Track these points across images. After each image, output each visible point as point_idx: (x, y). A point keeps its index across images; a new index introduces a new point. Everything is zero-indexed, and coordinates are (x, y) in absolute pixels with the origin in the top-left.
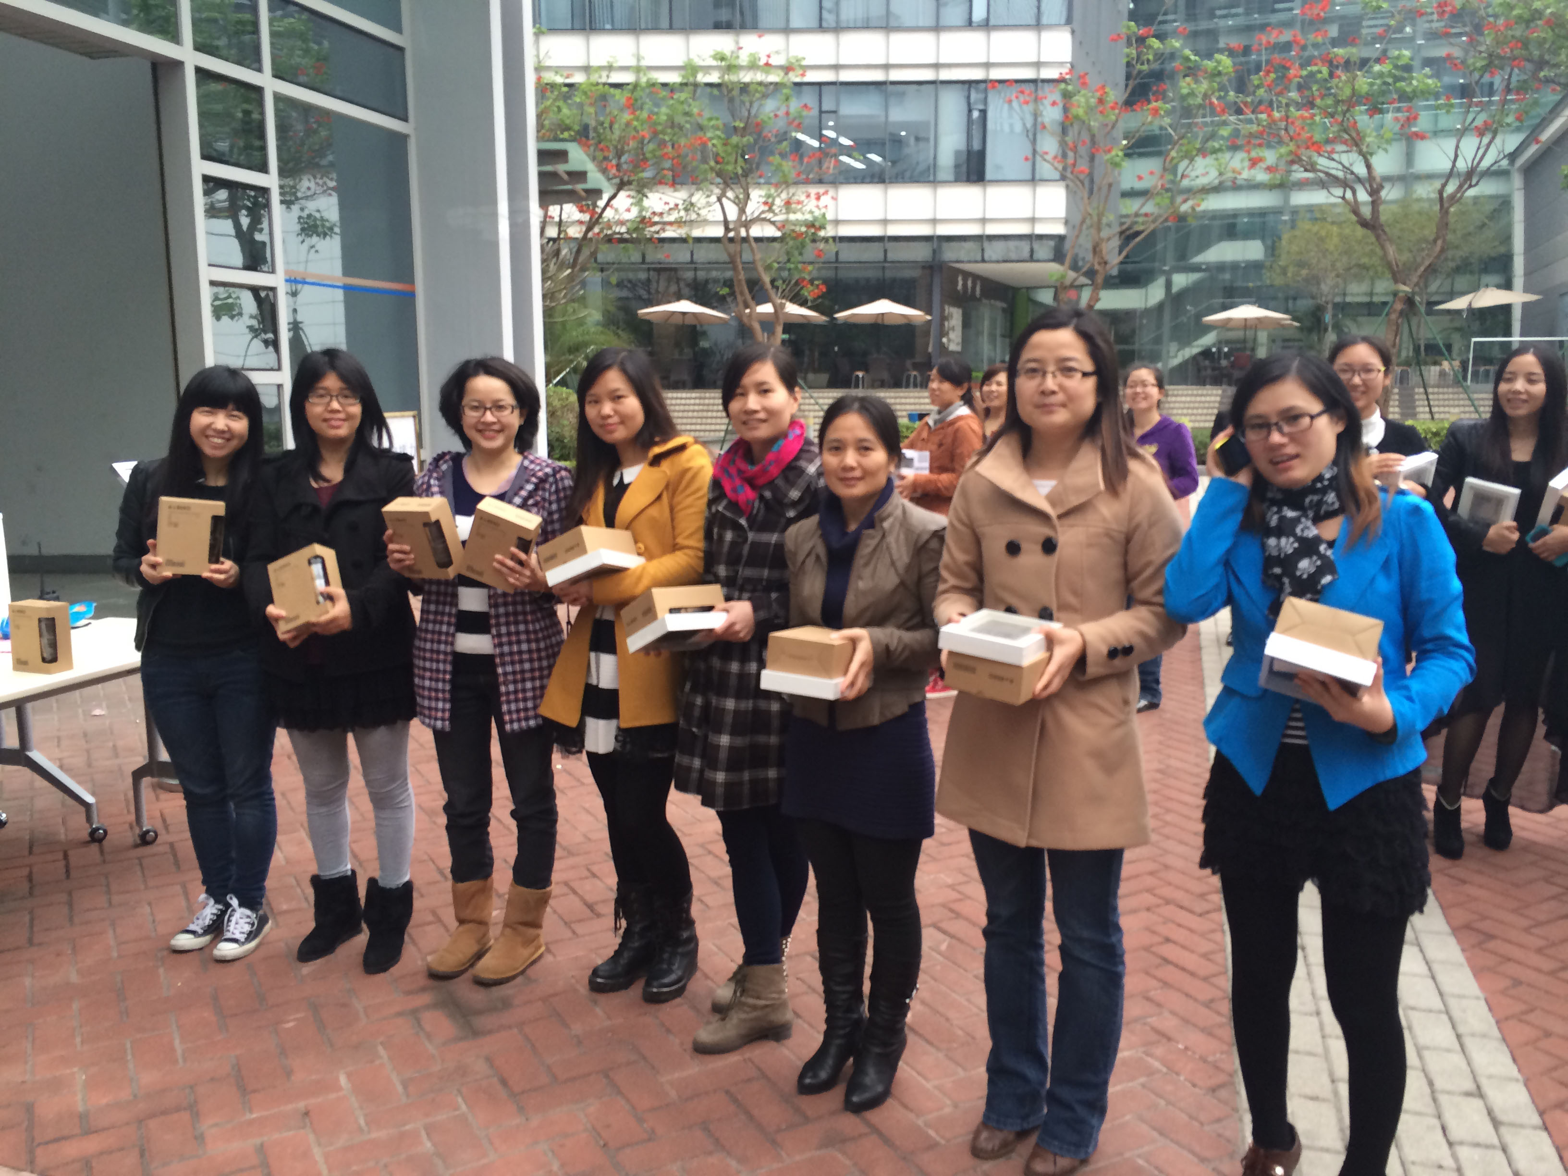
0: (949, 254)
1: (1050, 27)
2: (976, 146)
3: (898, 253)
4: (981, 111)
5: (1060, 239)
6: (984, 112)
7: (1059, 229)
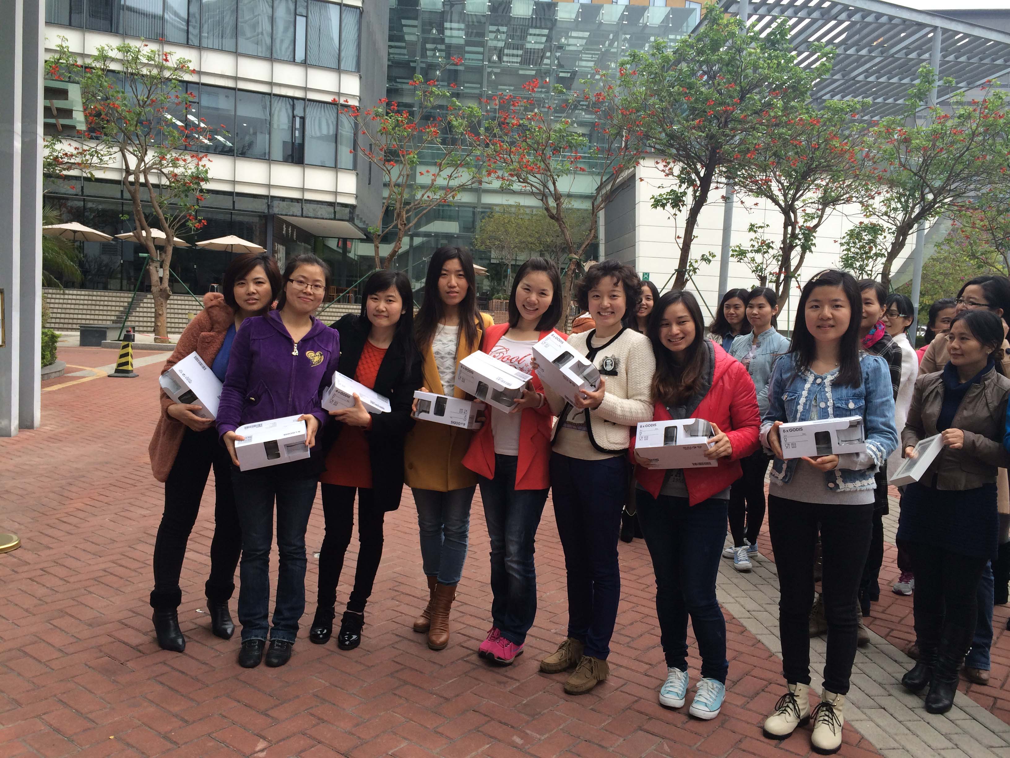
0: (277, 209)
1: (347, 72)
2: (298, 141)
3: (242, 204)
4: (301, 118)
5: (352, 207)
6: (303, 119)
7: (352, 201)
